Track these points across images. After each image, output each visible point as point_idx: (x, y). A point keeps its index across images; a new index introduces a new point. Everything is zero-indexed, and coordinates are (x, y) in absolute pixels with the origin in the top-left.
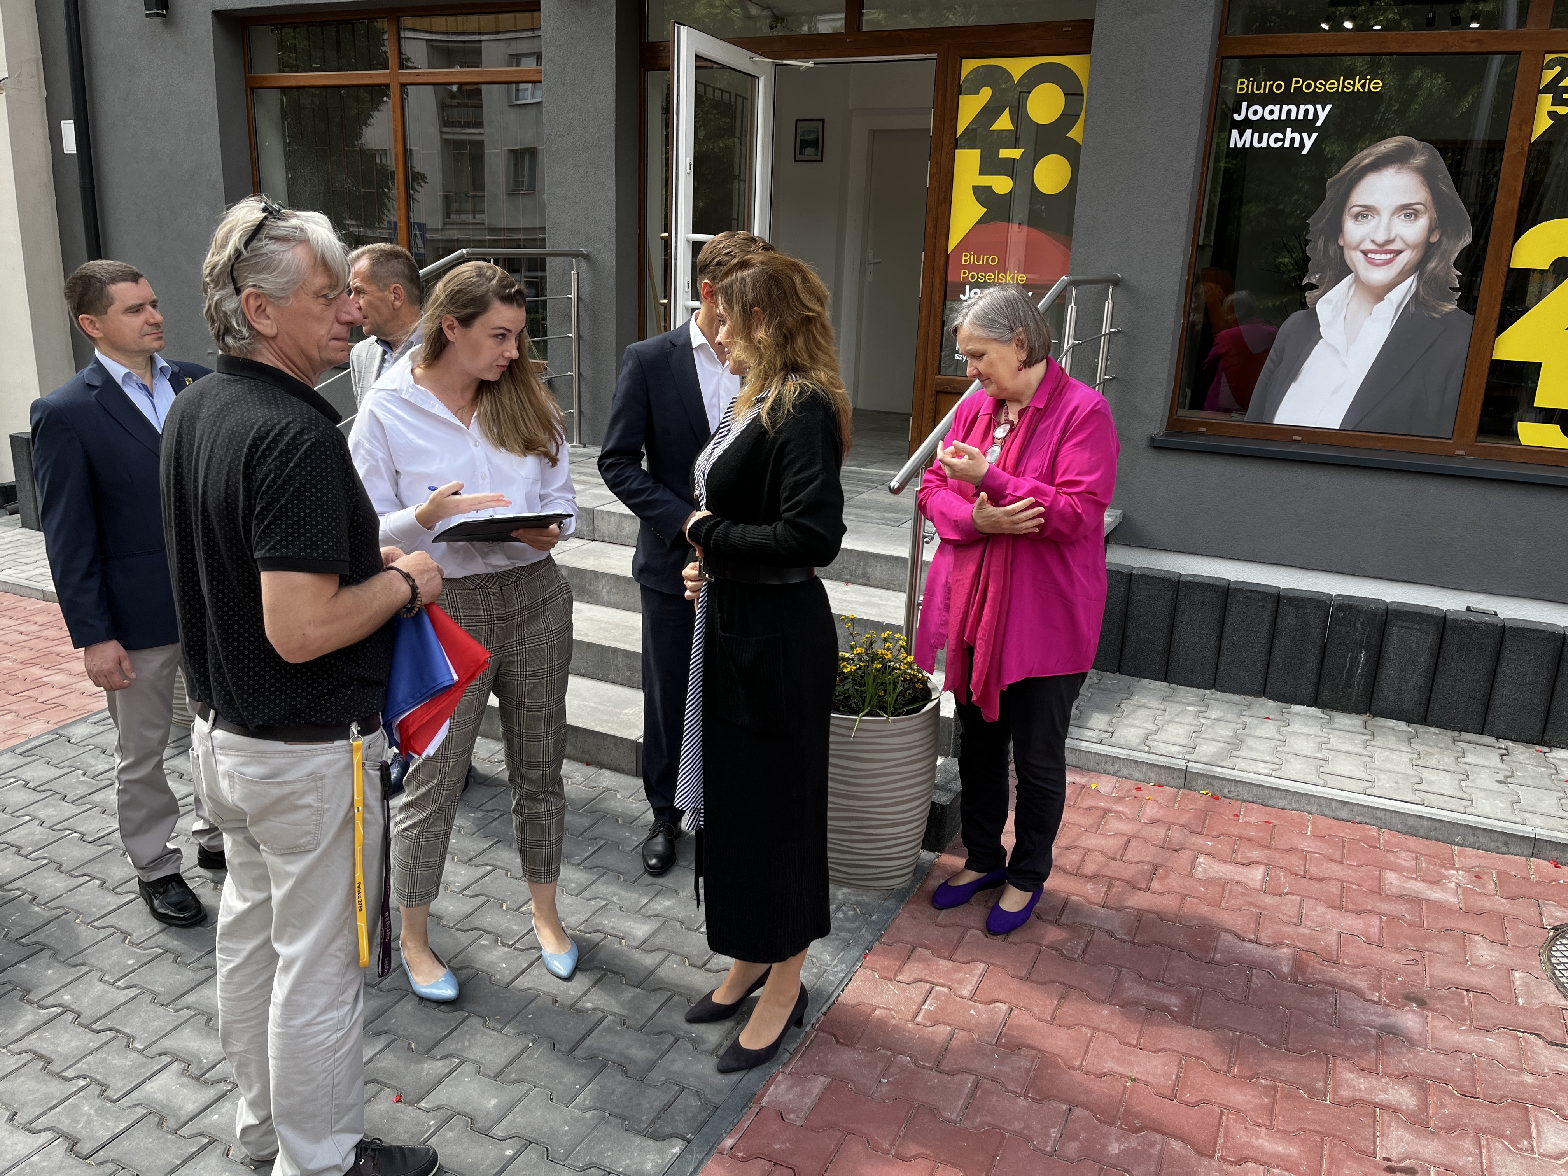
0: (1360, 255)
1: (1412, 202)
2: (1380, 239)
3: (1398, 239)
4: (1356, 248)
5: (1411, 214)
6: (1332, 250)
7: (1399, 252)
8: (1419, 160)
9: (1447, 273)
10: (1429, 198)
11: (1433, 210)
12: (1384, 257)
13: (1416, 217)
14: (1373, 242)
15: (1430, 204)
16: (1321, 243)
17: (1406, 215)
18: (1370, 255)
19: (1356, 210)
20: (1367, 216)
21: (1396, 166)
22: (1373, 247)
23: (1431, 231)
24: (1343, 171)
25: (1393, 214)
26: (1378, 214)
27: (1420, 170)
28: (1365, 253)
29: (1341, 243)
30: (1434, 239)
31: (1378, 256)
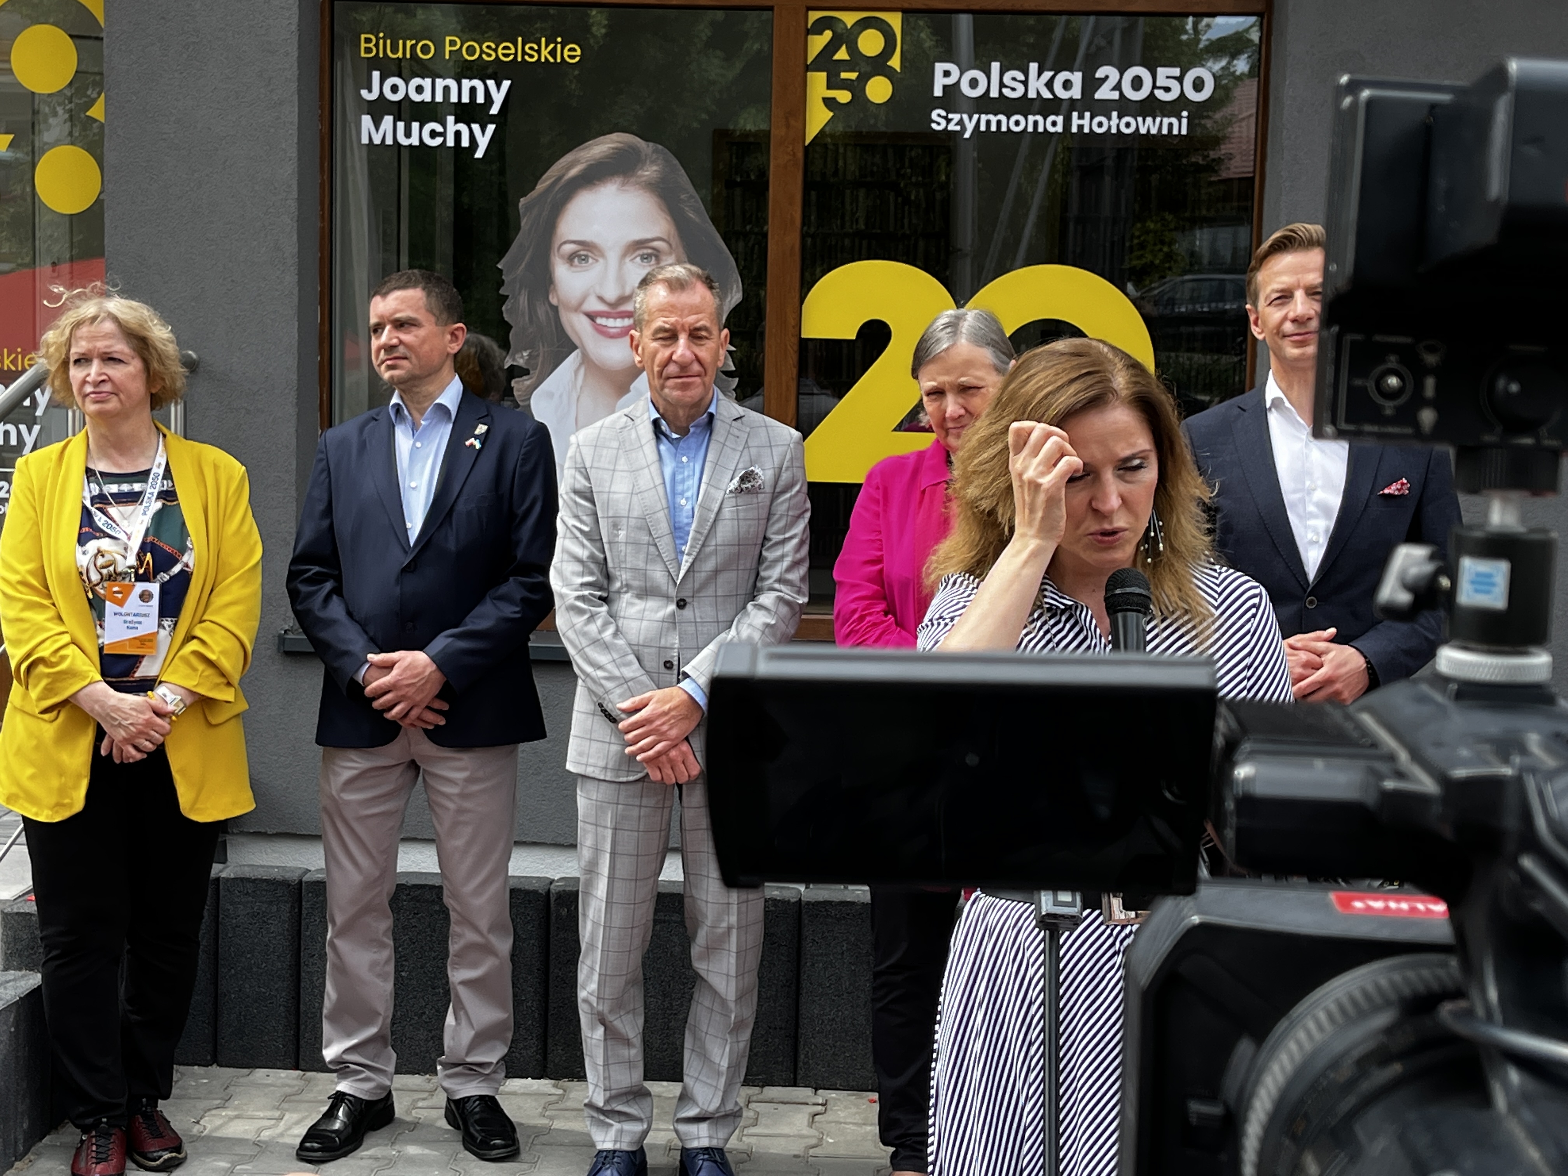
0: (585, 321)
1: (649, 236)
2: (611, 294)
4: (577, 309)
5: (650, 255)
6: (541, 312)
8: (650, 172)
12: (619, 323)
13: (658, 261)
14: (601, 299)
15: (675, 241)
16: (523, 300)
17: (644, 257)
18: (599, 321)
19: (569, 248)
20: (585, 259)
21: (619, 180)
22: (601, 307)
24: (541, 187)
26: (603, 255)
27: (652, 187)
28: (591, 317)
29: (554, 301)
31: (611, 322)
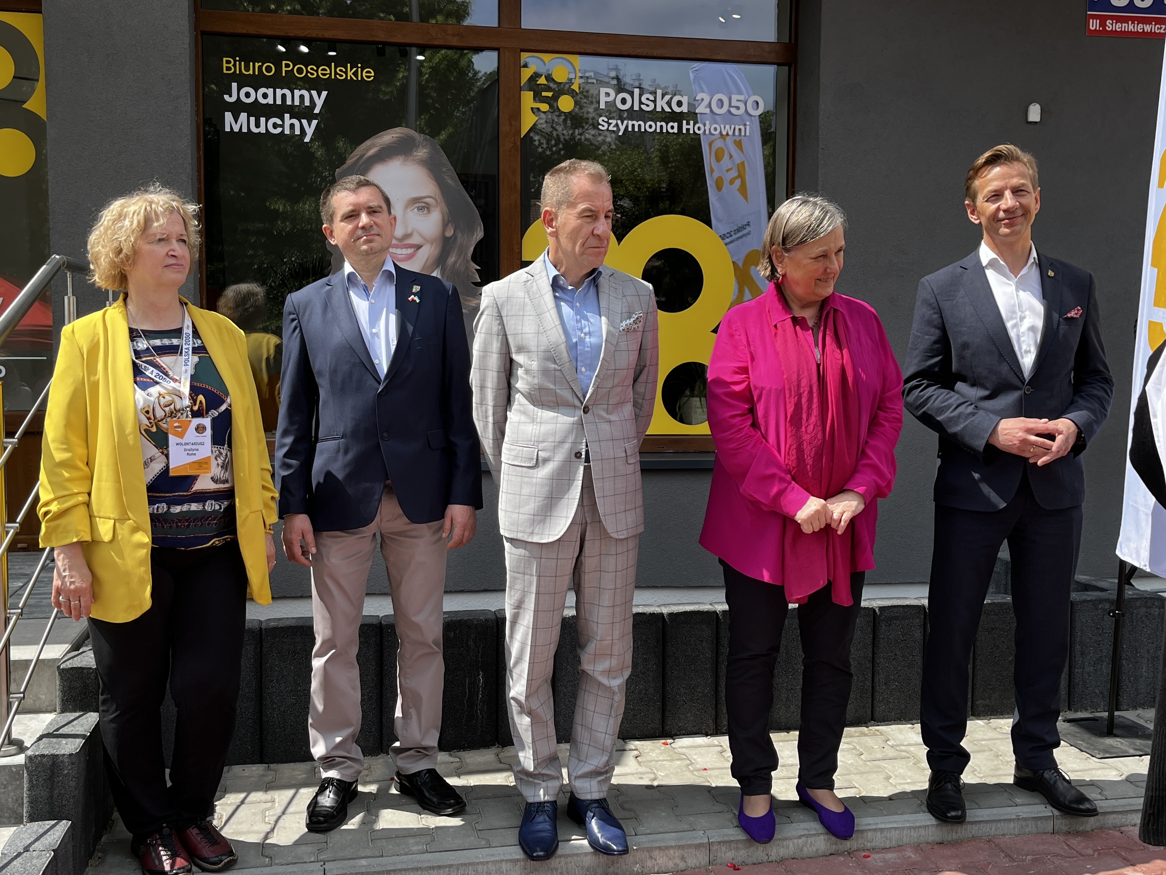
1: (423, 195)
2: (399, 232)
3: (415, 234)
5: (423, 207)
7: (419, 247)
9: (467, 268)
10: (438, 192)
11: (443, 204)
12: (405, 252)
13: (429, 211)
15: (440, 198)
17: (420, 209)
21: (401, 158)
23: (445, 226)
24: (349, 161)
25: (406, 207)
27: (424, 163)
30: (449, 233)
